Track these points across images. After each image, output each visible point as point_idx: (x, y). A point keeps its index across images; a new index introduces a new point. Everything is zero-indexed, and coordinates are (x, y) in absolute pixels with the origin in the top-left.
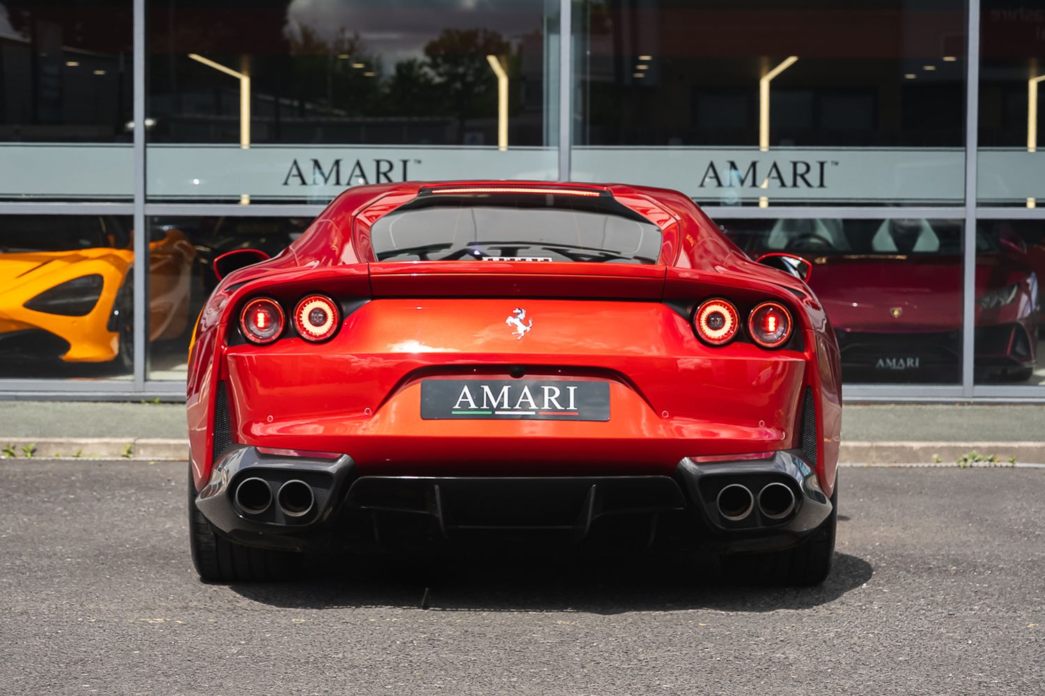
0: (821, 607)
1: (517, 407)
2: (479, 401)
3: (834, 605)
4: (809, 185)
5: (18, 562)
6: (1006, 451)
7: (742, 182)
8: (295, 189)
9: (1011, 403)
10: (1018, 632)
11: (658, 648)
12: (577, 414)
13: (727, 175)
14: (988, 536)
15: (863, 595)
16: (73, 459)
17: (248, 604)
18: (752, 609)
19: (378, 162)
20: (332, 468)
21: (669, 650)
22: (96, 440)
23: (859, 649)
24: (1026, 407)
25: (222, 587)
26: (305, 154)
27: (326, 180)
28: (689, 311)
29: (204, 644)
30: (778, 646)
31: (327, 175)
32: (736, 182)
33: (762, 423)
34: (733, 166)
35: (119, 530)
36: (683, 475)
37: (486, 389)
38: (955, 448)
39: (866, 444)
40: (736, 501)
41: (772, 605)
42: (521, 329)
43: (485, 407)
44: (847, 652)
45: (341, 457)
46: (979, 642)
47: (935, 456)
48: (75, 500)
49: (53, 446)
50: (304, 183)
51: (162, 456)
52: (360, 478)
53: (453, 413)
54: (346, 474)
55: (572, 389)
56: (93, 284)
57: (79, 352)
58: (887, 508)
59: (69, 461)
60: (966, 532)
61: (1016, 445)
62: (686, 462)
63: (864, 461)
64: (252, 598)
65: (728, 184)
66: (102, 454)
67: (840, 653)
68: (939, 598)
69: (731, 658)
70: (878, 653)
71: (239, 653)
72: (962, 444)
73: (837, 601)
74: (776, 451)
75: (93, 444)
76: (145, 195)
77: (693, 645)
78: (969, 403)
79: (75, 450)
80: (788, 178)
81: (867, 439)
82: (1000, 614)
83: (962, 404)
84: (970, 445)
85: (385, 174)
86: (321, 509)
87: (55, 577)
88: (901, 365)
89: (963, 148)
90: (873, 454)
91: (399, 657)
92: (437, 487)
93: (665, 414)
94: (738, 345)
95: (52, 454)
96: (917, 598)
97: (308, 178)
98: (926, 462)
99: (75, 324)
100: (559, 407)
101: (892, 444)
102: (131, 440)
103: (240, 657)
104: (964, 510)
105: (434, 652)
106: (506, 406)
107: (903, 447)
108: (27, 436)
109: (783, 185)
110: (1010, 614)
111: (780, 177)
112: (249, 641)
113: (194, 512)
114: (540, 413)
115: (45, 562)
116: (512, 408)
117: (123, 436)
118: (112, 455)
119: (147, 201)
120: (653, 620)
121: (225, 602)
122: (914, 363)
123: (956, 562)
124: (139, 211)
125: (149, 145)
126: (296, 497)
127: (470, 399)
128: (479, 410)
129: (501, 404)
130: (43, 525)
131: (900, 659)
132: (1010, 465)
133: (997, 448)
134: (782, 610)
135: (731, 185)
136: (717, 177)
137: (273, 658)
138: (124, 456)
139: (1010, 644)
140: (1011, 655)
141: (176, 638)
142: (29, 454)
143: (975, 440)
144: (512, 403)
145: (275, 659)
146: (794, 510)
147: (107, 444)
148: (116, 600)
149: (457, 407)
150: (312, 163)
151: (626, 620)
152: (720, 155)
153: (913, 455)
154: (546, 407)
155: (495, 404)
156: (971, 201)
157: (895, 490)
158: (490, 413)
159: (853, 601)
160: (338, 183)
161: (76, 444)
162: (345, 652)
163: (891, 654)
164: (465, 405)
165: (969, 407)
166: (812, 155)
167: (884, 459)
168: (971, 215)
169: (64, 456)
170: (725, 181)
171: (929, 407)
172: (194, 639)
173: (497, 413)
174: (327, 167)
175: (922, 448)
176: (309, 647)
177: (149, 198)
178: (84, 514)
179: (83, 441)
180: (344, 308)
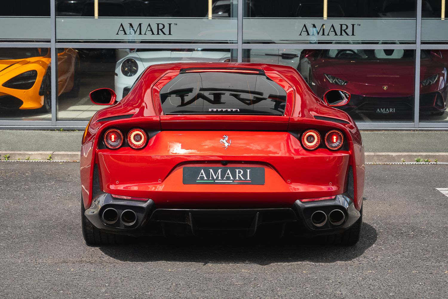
0: (355, 259)
1: (225, 179)
2: (208, 176)
3: (361, 258)
4: (347, 35)
5: (6, 232)
6: (433, 157)
7: (318, 33)
8: (121, 36)
9: (435, 130)
10: (441, 276)
11: (286, 288)
12: (251, 182)
13: (311, 30)
14: (426, 210)
15: (373, 251)
16: (26, 161)
17: (108, 259)
18: (326, 261)
19: (158, 24)
20: (144, 205)
21: (291, 290)
22: (36, 153)
23: (372, 288)
24: (442, 132)
25: (96, 248)
26: (126, 21)
27: (135, 33)
28: (299, 135)
29: (91, 286)
30: (338, 286)
31: (135, 31)
32: (315, 33)
33: (330, 184)
34: (314, 26)
35: (49, 209)
36: (296, 207)
37: (211, 170)
38: (411, 155)
39: (372, 154)
40: (319, 218)
41: (334, 259)
42: (227, 145)
43: (211, 179)
44: (368, 290)
45: (148, 200)
46: (424, 283)
47: (402, 159)
48: (29, 189)
49: (17, 155)
50: (125, 34)
51: (65, 160)
52: (157, 210)
53: (197, 181)
54: (151, 207)
55: (248, 171)
56: (33, 74)
57: (27, 105)
58: (382, 192)
59: (24, 162)
60: (417, 207)
61: (437, 154)
62: (298, 202)
63: (371, 161)
64: (109, 255)
65: (312, 34)
66: (39, 159)
67: (364, 291)
68: (406, 254)
69: (318, 294)
70: (381, 290)
71: (106, 292)
72: (415, 154)
73: (362, 256)
74: (336, 195)
75: (34, 154)
76: (56, 39)
77: (301, 286)
78: (417, 130)
79: (27, 157)
80: (338, 31)
81: (373, 151)
82: (433, 264)
83: (414, 130)
84: (418, 154)
85: (161, 30)
86: (140, 222)
87: (23, 242)
88: (387, 112)
89: (416, 18)
90: (375, 158)
91: (175, 294)
92: (190, 214)
93: (289, 181)
94: (320, 149)
95: (17, 159)
96: (397, 254)
97: (127, 32)
98: (398, 162)
99: (25, 93)
100: (243, 179)
101: (384, 154)
102: (51, 152)
103: (106, 294)
104: (415, 194)
105: (190, 291)
106: (220, 178)
107: (389, 155)
108: (6, 150)
109: (336, 34)
110: (437, 264)
111: (335, 31)
112: (110, 283)
113: (84, 217)
114: (235, 181)
115: (18, 232)
116: (223, 179)
117: (47, 150)
118: (43, 159)
119: (56, 42)
120: (283, 269)
121: (98, 258)
122: (393, 110)
123: (413, 229)
124: (53, 46)
125: (57, 17)
126: (129, 217)
127: (204, 175)
128: (208, 180)
129: (218, 177)
130: (15, 206)
131: (391, 294)
132: (435, 163)
133: (429, 155)
134: (339, 262)
135: (313, 35)
136: (307, 31)
137: (120, 295)
138: (48, 159)
139: (437, 284)
140: (438, 292)
141: (78, 282)
142: (7, 159)
143: (420, 152)
144: (222, 177)
145: (122, 296)
146: (344, 221)
147: (41, 154)
148: (51, 257)
149: (198, 179)
150: (129, 24)
151: (272, 269)
152: (309, 22)
153: (393, 159)
154: (237, 179)
155: (215, 178)
156: (419, 42)
157: (385, 180)
158: (213, 181)
159: (369, 256)
160: (140, 34)
161: (27, 154)
162: (151, 291)
163: (387, 291)
164: (202, 178)
165: (417, 132)
166: (349, 22)
167: (380, 160)
168: (418, 48)
169: (22, 160)
170: (311, 33)
171: (399, 132)
172: (86, 282)
173: (216, 181)
174: (136, 26)
175: (396, 156)
176: (136, 288)
177: (57, 40)
178: (33, 198)
179: (30, 153)
180: (149, 135)
